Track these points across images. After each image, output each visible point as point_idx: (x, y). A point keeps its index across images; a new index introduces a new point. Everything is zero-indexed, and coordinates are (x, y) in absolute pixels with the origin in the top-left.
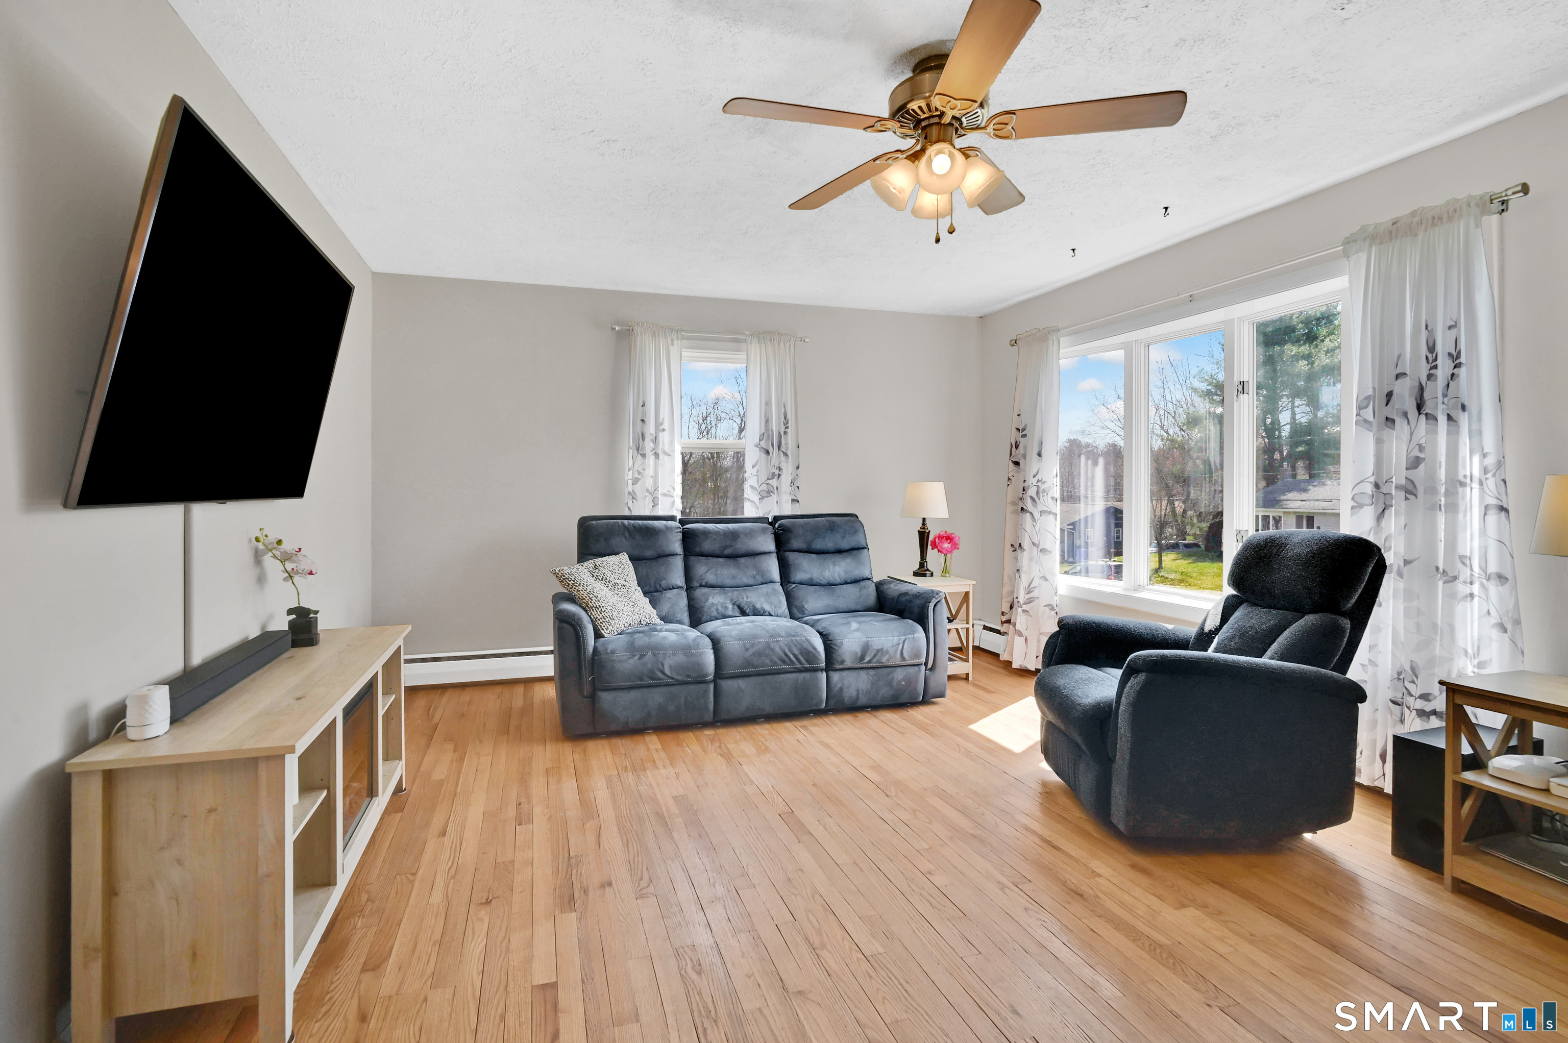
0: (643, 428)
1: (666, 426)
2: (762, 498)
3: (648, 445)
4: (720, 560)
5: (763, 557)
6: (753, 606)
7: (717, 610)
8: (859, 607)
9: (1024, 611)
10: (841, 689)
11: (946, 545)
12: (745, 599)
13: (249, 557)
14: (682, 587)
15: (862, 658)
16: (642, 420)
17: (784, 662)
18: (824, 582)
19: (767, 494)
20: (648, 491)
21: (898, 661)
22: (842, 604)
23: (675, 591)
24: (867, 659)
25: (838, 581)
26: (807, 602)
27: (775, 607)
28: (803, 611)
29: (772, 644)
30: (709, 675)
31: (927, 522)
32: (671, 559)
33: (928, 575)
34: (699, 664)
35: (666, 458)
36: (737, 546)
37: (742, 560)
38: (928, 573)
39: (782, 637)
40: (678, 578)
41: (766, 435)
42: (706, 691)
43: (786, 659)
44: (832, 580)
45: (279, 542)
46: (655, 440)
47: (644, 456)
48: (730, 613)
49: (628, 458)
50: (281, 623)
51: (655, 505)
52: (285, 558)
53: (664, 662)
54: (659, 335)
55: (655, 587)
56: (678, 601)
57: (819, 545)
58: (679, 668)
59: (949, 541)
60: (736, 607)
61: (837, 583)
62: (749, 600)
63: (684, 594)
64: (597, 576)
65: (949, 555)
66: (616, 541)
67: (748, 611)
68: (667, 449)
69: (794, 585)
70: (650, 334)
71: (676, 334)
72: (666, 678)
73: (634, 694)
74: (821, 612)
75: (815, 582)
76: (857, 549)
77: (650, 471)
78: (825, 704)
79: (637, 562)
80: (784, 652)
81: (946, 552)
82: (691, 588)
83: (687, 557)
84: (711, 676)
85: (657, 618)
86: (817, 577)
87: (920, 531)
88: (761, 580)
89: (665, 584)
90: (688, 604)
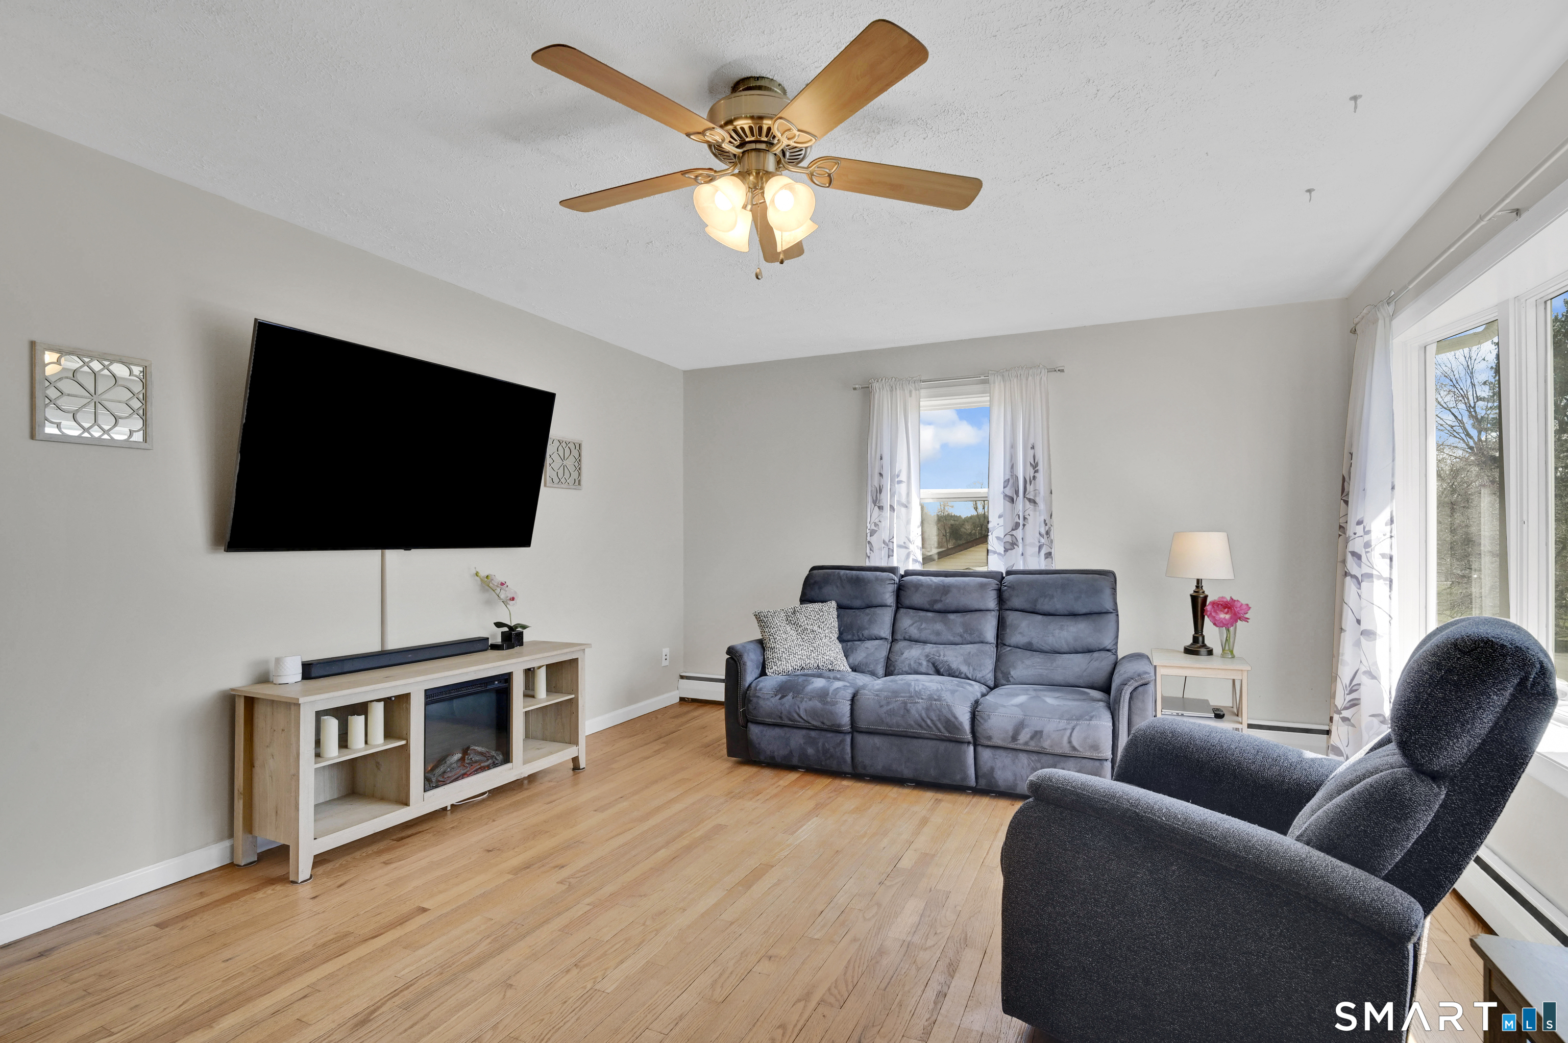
0: (880, 481)
1: (903, 477)
2: (1006, 550)
3: (885, 498)
4: (930, 614)
5: (979, 615)
6: (948, 665)
7: (910, 665)
8: (1081, 682)
9: (1345, 719)
10: (993, 771)
11: (1224, 616)
12: (942, 658)
14: (885, 641)
15: (1014, 738)
16: (880, 474)
17: (920, 726)
18: (1046, 647)
19: (1011, 545)
20: (884, 542)
21: (1066, 749)
22: (1059, 676)
23: (877, 642)
24: (1022, 740)
25: (1065, 648)
26: (1015, 668)
27: (974, 669)
28: (1008, 678)
29: (909, 705)
31: (1203, 583)
32: (878, 611)
33: (1202, 653)
34: (831, 713)
35: (903, 510)
36: (947, 601)
37: (952, 617)
38: (1203, 651)
39: (922, 699)
40: (886, 632)
41: (1011, 481)
42: (843, 741)
43: (923, 724)
44: (1057, 646)
46: (892, 492)
47: (881, 508)
48: (923, 670)
49: (869, 510)
53: (801, 706)
54: (896, 389)
55: (858, 636)
56: (876, 652)
57: (1046, 606)
58: (814, 713)
59: (1226, 610)
60: (930, 665)
61: (1063, 650)
62: (945, 659)
63: (887, 646)
64: (790, 620)
65: (1232, 629)
66: (828, 590)
67: (942, 670)
68: (904, 500)
69: (1009, 648)
70: (888, 389)
71: (913, 385)
72: (803, 721)
73: (778, 731)
74: (1028, 682)
75: (1035, 648)
76: (1104, 613)
77: (885, 524)
78: (972, 782)
79: (842, 611)
80: (920, 715)
81: (1226, 625)
82: (894, 640)
83: (897, 609)
84: (847, 728)
85: (843, 665)
86: (1037, 642)
87: (1194, 599)
88: (969, 638)
89: (866, 633)
90: (884, 656)
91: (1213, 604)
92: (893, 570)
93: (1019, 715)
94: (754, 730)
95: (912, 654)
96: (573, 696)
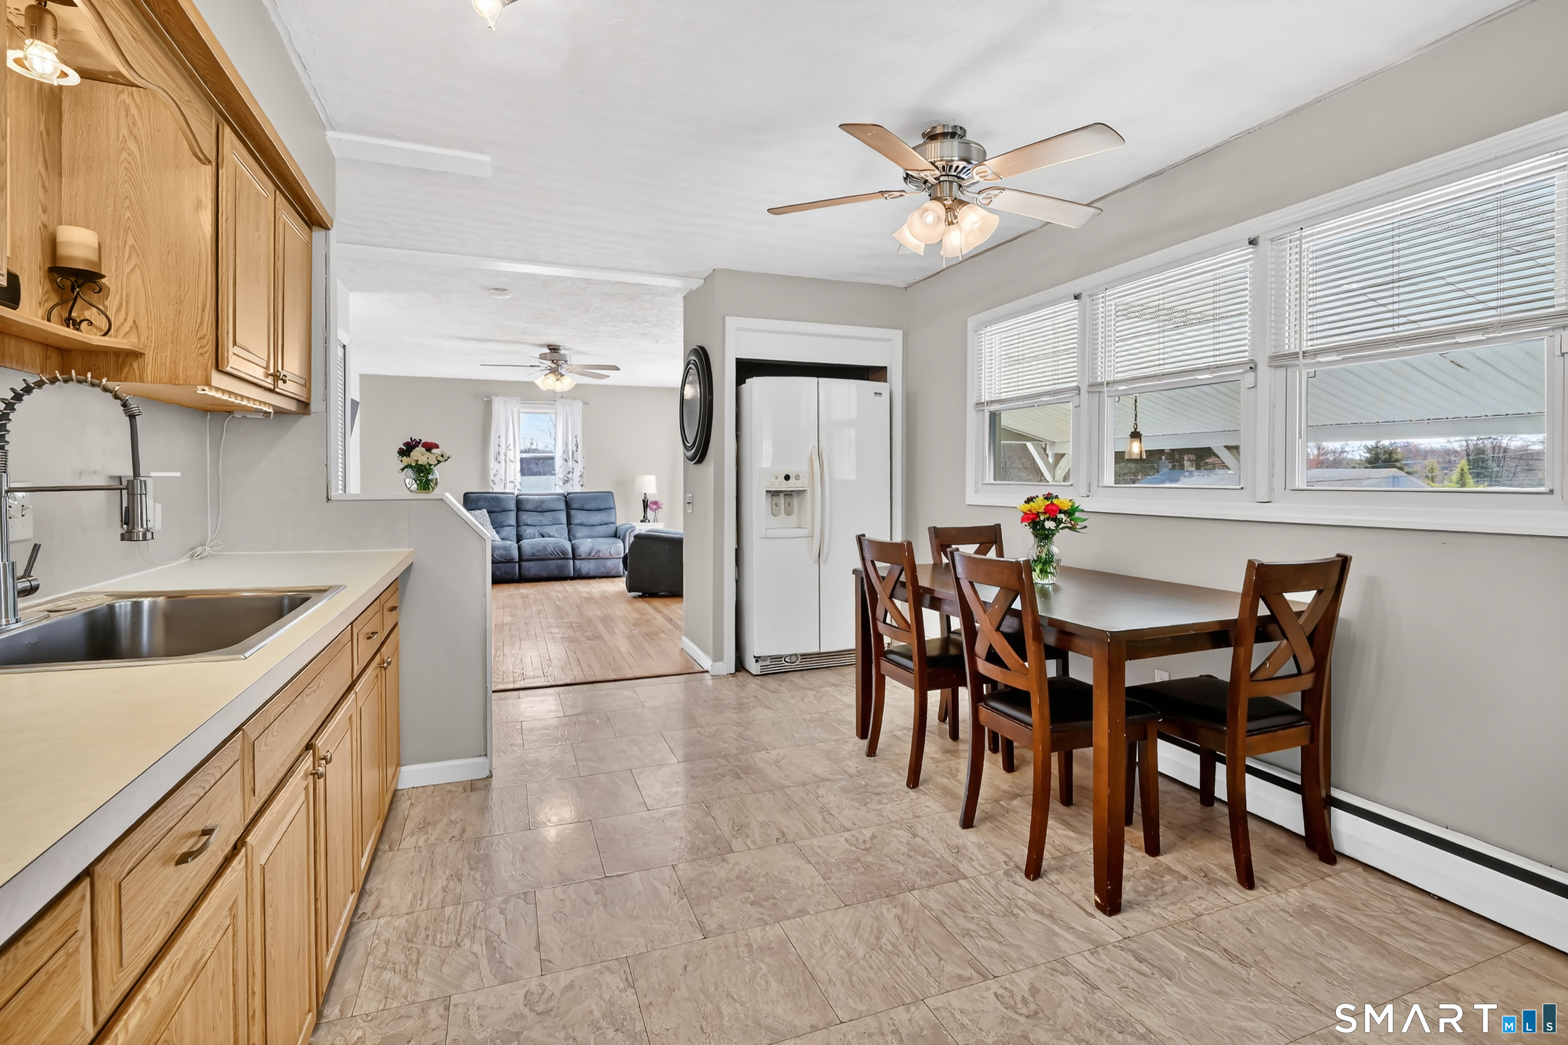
0: (499, 449)
1: (511, 447)
2: (564, 483)
3: (502, 457)
4: (535, 513)
5: (558, 512)
6: (549, 533)
7: (530, 535)
8: (605, 534)
10: (580, 568)
11: (654, 507)
12: (544, 531)
14: (513, 526)
15: (589, 555)
17: (551, 555)
18: (589, 524)
19: (567, 481)
20: (501, 480)
22: (596, 534)
23: (510, 527)
24: (593, 554)
26: (579, 533)
27: (559, 534)
28: (575, 537)
31: (647, 496)
32: (509, 513)
34: (510, 554)
35: (511, 464)
36: (543, 507)
37: (545, 514)
38: (647, 521)
40: (513, 521)
41: (565, 451)
42: (515, 566)
43: (552, 553)
44: (593, 523)
46: (506, 455)
47: (500, 463)
48: (536, 537)
49: (492, 463)
51: (505, 487)
54: (507, 402)
55: (500, 525)
56: (511, 531)
57: (587, 507)
58: (502, 556)
59: (659, 505)
60: (542, 534)
61: (596, 524)
62: (547, 531)
63: (516, 528)
65: (657, 512)
66: (481, 504)
67: (545, 536)
68: (512, 459)
69: (573, 525)
71: (516, 401)
74: (583, 538)
75: (584, 524)
76: (610, 509)
77: (503, 471)
78: (572, 574)
79: (491, 514)
80: (549, 550)
81: (654, 510)
82: (519, 526)
83: (517, 512)
84: (516, 560)
85: (498, 538)
86: (585, 522)
87: (644, 501)
88: (554, 522)
89: (505, 524)
90: (515, 533)
91: (651, 503)
92: (511, 494)
93: (591, 545)
95: (530, 531)
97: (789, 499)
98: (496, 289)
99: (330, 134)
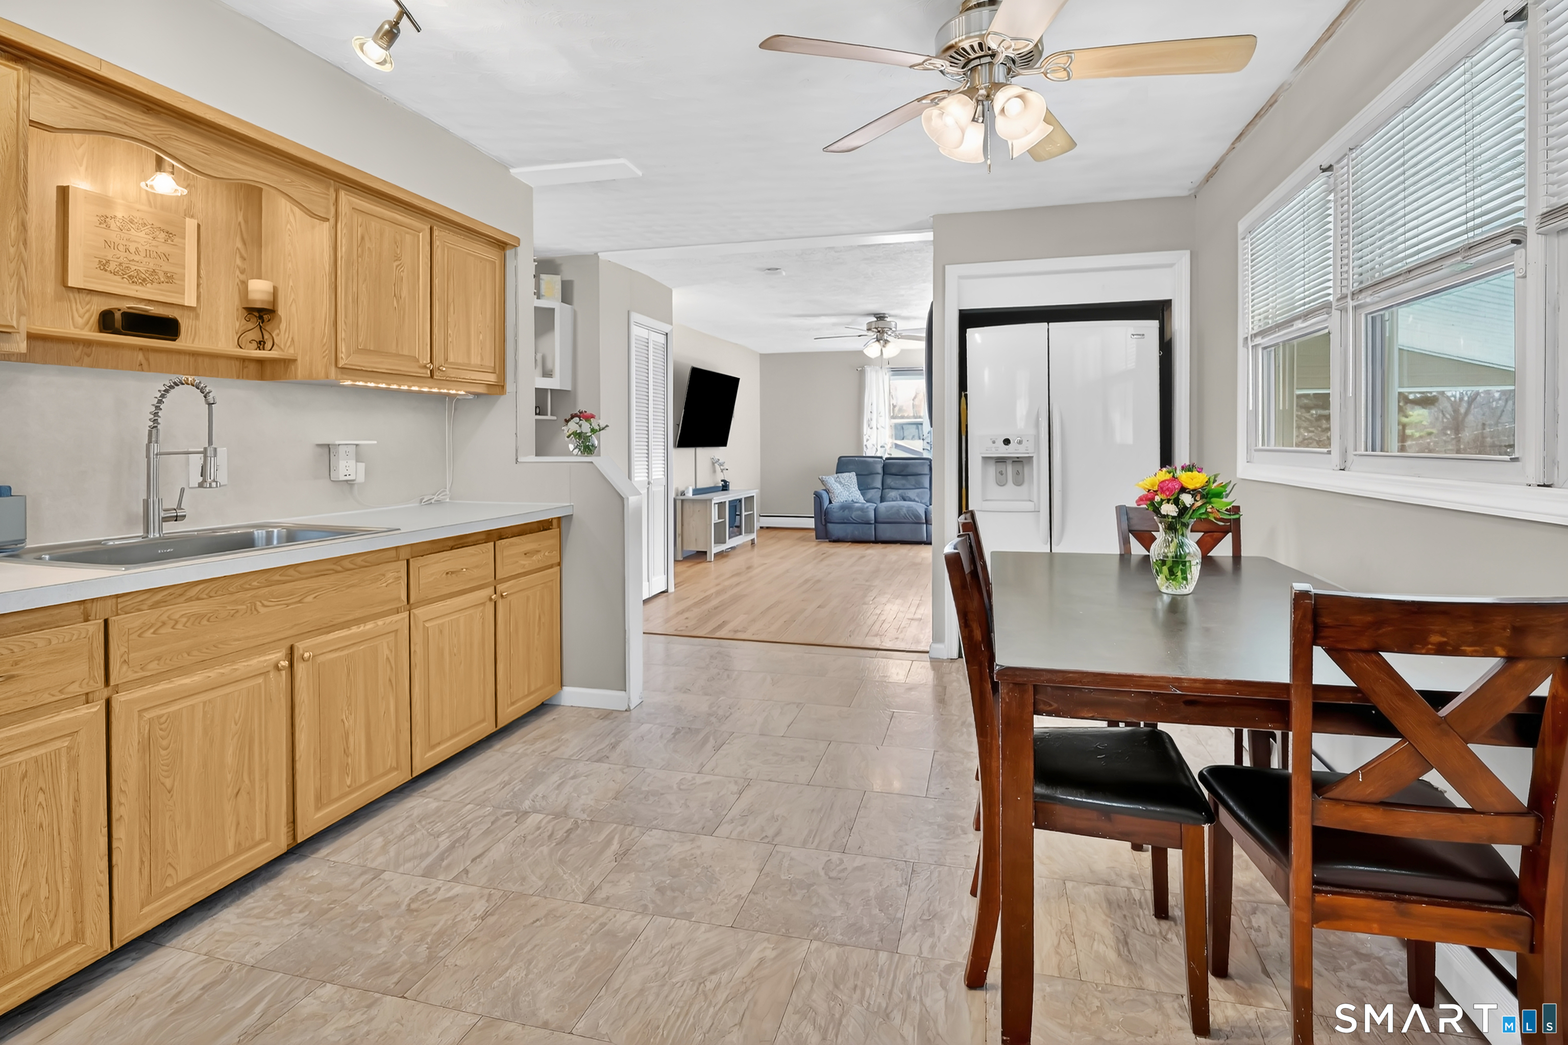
1: (882, 414)
3: (873, 423)
4: (899, 477)
5: (925, 476)
6: (909, 497)
7: (892, 498)
12: (906, 495)
13: (711, 463)
14: (880, 489)
17: (904, 519)
20: (875, 445)
23: (876, 490)
27: (922, 498)
29: (896, 512)
30: (872, 520)
32: (875, 476)
34: (867, 517)
35: (883, 429)
36: (908, 471)
37: (909, 477)
40: (879, 485)
42: (871, 528)
43: (906, 517)
45: (719, 460)
46: (876, 421)
47: (872, 429)
48: (898, 499)
49: (865, 429)
50: (721, 484)
51: (876, 451)
52: (721, 465)
53: (850, 515)
55: (867, 487)
56: (875, 494)
58: (857, 517)
60: (901, 498)
63: (881, 491)
64: (837, 481)
66: (852, 467)
67: (907, 500)
68: (883, 425)
72: (855, 521)
73: (842, 527)
77: (875, 436)
78: (925, 539)
79: (859, 477)
80: (905, 514)
82: (883, 489)
83: (883, 475)
84: (873, 522)
85: (861, 499)
88: (917, 486)
89: (871, 486)
90: (880, 495)
92: (881, 458)
94: (830, 526)
95: (893, 494)
96: (752, 512)
97: (1018, 467)
98: (769, 269)
99: (512, 171)
